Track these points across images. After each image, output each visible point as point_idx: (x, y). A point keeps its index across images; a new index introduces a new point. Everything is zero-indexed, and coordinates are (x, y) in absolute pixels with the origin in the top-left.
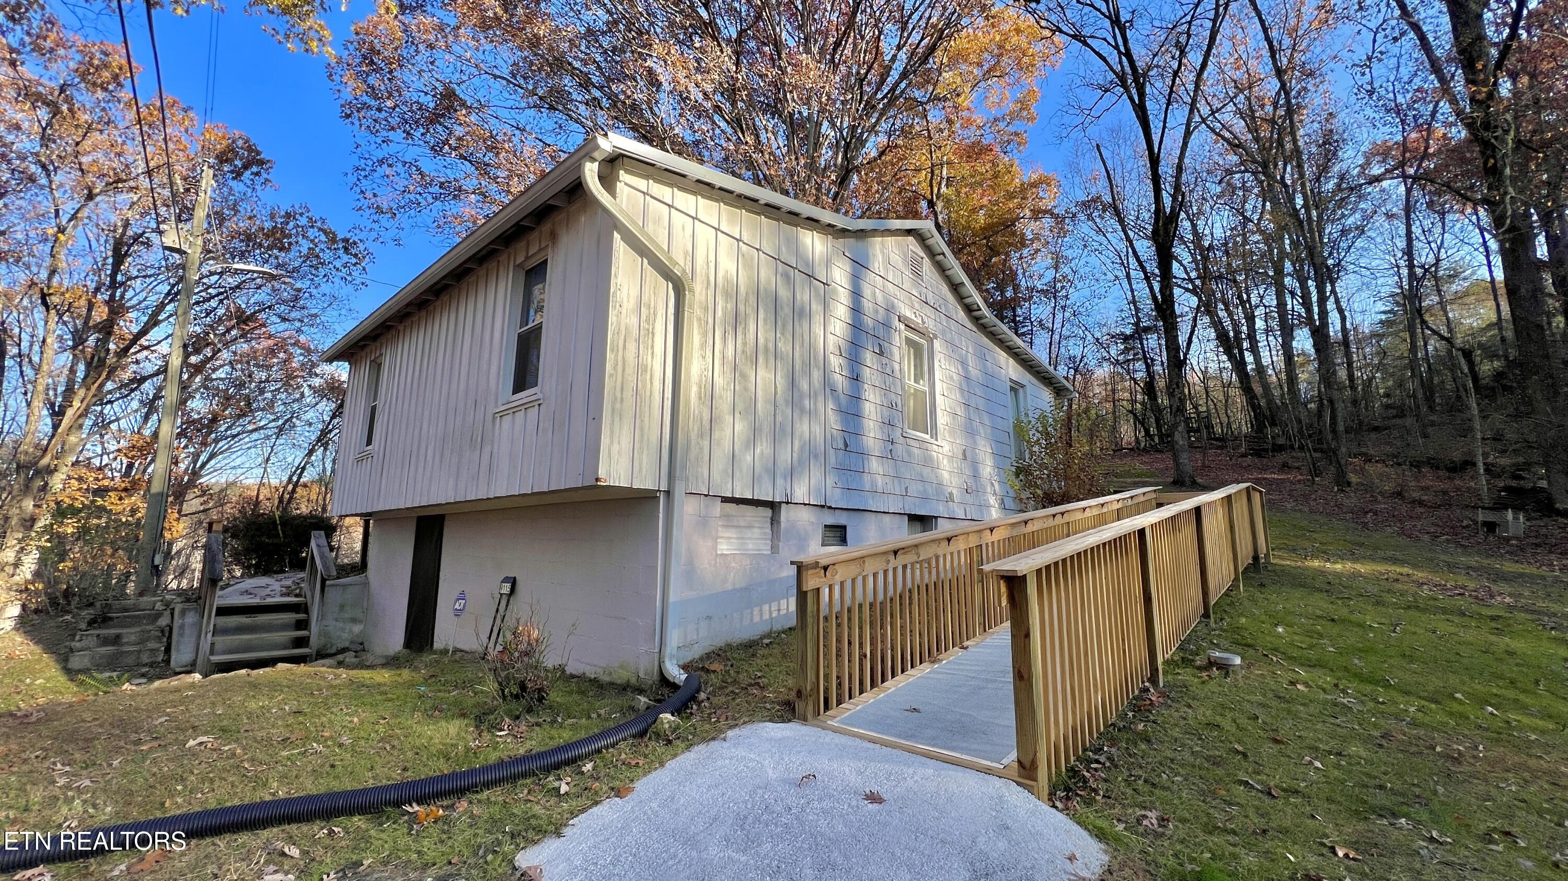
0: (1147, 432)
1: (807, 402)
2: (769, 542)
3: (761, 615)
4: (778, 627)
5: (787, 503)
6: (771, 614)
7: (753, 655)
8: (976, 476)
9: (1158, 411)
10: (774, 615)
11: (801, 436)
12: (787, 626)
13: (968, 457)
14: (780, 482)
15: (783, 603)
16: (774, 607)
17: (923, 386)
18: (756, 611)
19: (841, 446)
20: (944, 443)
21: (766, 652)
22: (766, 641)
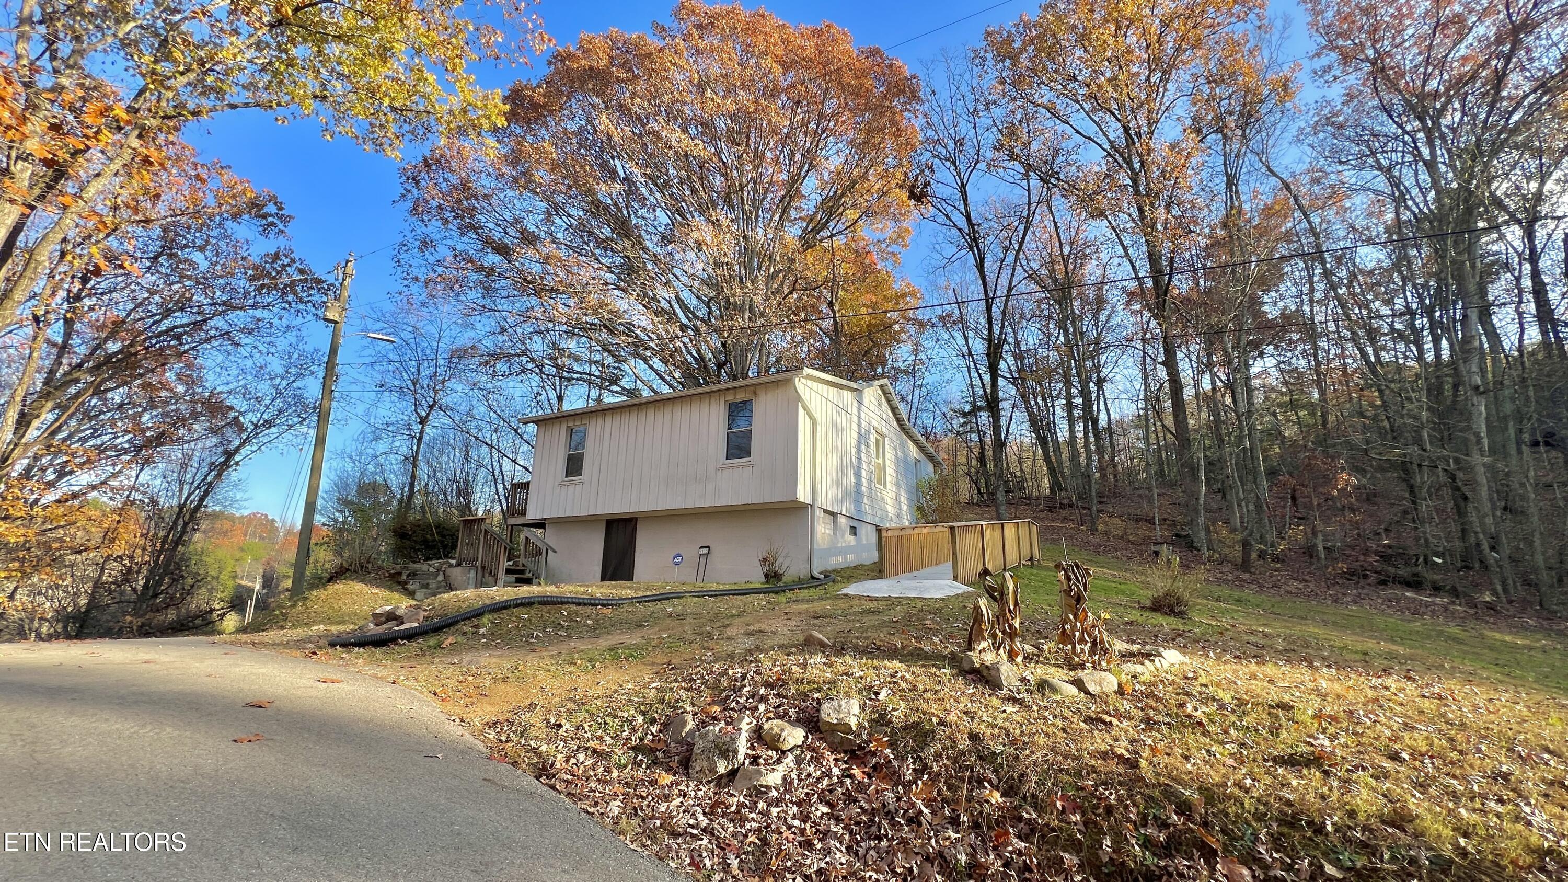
0: (979, 490)
5: (840, 514)
8: (900, 509)
9: (986, 473)
11: (844, 485)
13: (897, 499)
14: (838, 504)
17: (881, 461)
19: (855, 490)
20: (889, 492)
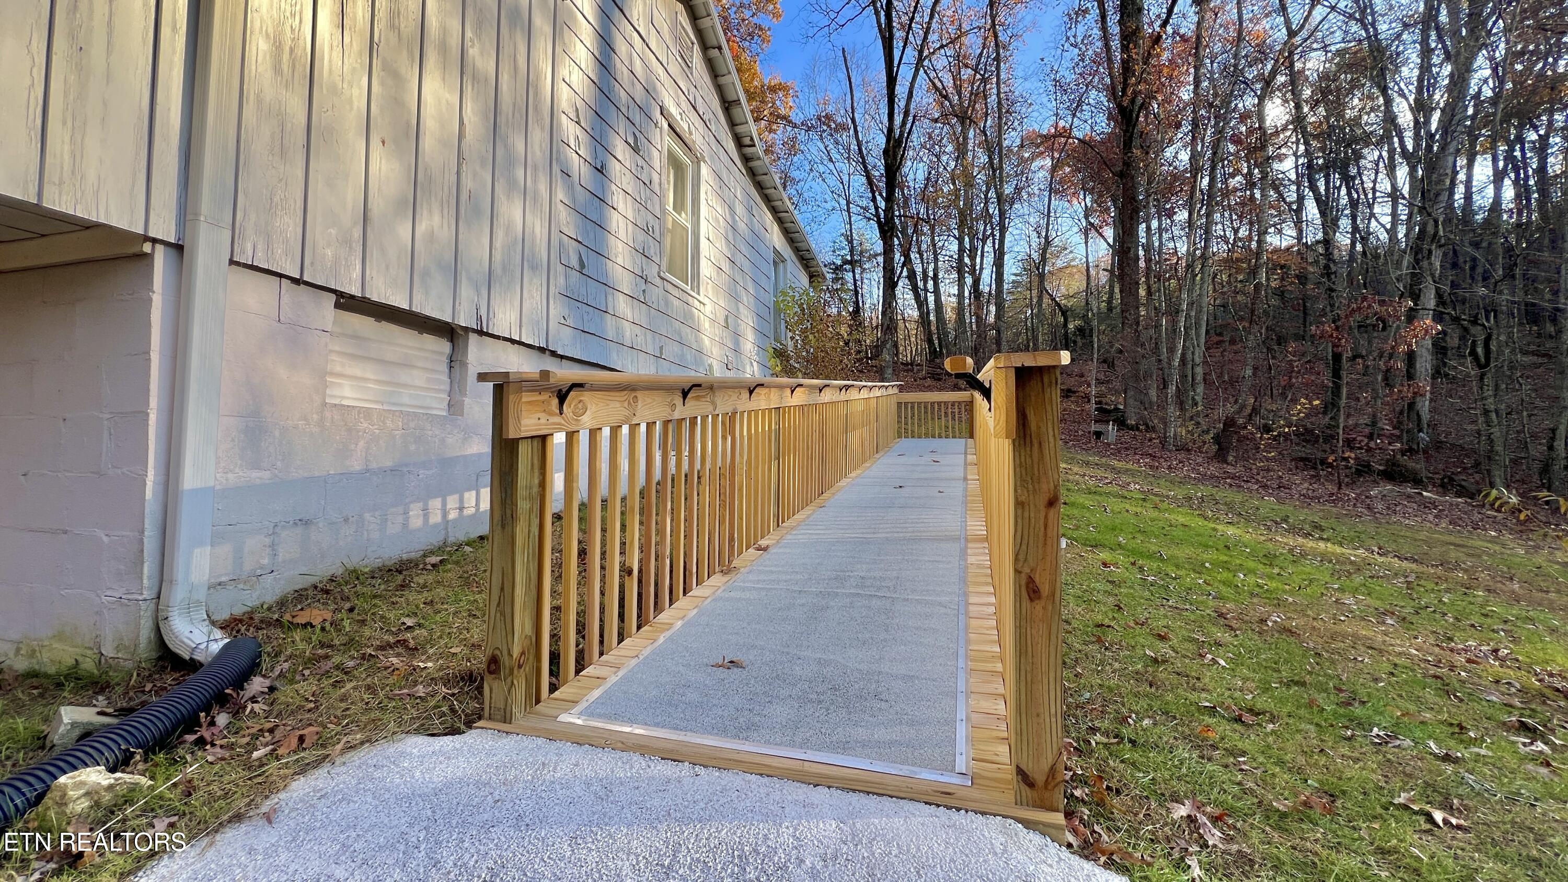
1: (520, 173)
2: (445, 396)
3: (426, 516)
4: (460, 535)
5: (481, 333)
6: (445, 513)
7: (403, 587)
8: (737, 350)
10: (452, 515)
11: (509, 228)
12: (475, 535)
13: (729, 324)
14: (466, 292)
15: (470, 498)
16: (452, 502)
17: (686, 220)
18: (415, 511)
19: (574, 262)
20: (706, 301)
21: (431, 578)
22: (434, 559)
